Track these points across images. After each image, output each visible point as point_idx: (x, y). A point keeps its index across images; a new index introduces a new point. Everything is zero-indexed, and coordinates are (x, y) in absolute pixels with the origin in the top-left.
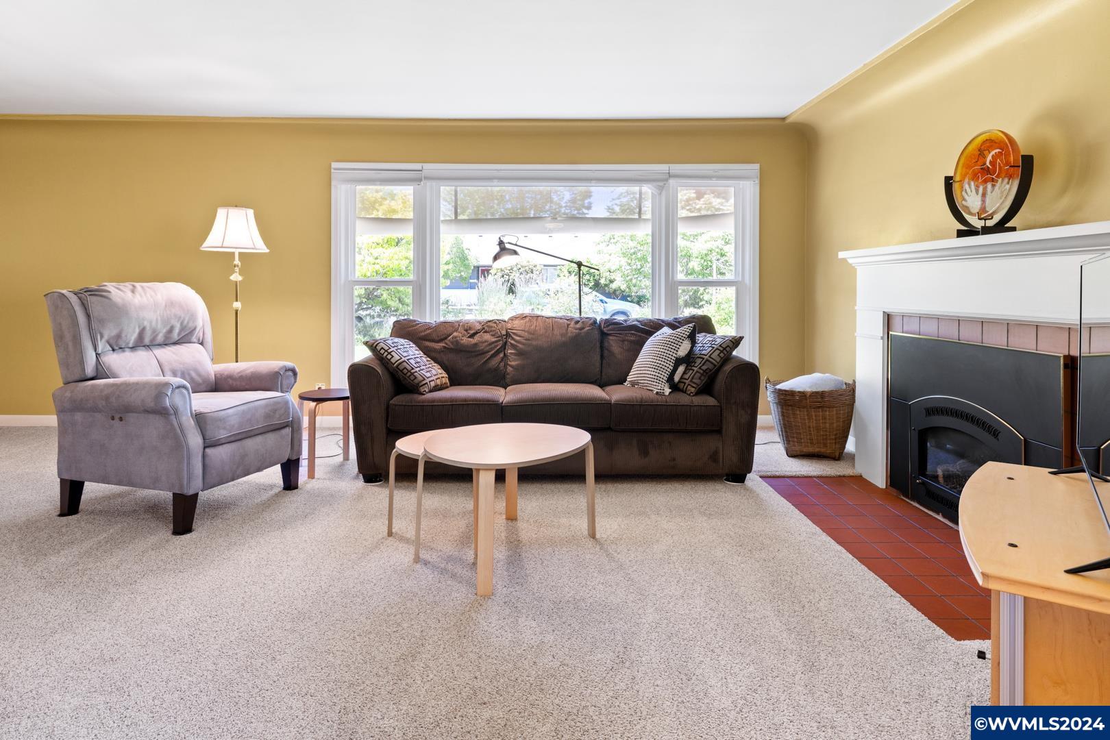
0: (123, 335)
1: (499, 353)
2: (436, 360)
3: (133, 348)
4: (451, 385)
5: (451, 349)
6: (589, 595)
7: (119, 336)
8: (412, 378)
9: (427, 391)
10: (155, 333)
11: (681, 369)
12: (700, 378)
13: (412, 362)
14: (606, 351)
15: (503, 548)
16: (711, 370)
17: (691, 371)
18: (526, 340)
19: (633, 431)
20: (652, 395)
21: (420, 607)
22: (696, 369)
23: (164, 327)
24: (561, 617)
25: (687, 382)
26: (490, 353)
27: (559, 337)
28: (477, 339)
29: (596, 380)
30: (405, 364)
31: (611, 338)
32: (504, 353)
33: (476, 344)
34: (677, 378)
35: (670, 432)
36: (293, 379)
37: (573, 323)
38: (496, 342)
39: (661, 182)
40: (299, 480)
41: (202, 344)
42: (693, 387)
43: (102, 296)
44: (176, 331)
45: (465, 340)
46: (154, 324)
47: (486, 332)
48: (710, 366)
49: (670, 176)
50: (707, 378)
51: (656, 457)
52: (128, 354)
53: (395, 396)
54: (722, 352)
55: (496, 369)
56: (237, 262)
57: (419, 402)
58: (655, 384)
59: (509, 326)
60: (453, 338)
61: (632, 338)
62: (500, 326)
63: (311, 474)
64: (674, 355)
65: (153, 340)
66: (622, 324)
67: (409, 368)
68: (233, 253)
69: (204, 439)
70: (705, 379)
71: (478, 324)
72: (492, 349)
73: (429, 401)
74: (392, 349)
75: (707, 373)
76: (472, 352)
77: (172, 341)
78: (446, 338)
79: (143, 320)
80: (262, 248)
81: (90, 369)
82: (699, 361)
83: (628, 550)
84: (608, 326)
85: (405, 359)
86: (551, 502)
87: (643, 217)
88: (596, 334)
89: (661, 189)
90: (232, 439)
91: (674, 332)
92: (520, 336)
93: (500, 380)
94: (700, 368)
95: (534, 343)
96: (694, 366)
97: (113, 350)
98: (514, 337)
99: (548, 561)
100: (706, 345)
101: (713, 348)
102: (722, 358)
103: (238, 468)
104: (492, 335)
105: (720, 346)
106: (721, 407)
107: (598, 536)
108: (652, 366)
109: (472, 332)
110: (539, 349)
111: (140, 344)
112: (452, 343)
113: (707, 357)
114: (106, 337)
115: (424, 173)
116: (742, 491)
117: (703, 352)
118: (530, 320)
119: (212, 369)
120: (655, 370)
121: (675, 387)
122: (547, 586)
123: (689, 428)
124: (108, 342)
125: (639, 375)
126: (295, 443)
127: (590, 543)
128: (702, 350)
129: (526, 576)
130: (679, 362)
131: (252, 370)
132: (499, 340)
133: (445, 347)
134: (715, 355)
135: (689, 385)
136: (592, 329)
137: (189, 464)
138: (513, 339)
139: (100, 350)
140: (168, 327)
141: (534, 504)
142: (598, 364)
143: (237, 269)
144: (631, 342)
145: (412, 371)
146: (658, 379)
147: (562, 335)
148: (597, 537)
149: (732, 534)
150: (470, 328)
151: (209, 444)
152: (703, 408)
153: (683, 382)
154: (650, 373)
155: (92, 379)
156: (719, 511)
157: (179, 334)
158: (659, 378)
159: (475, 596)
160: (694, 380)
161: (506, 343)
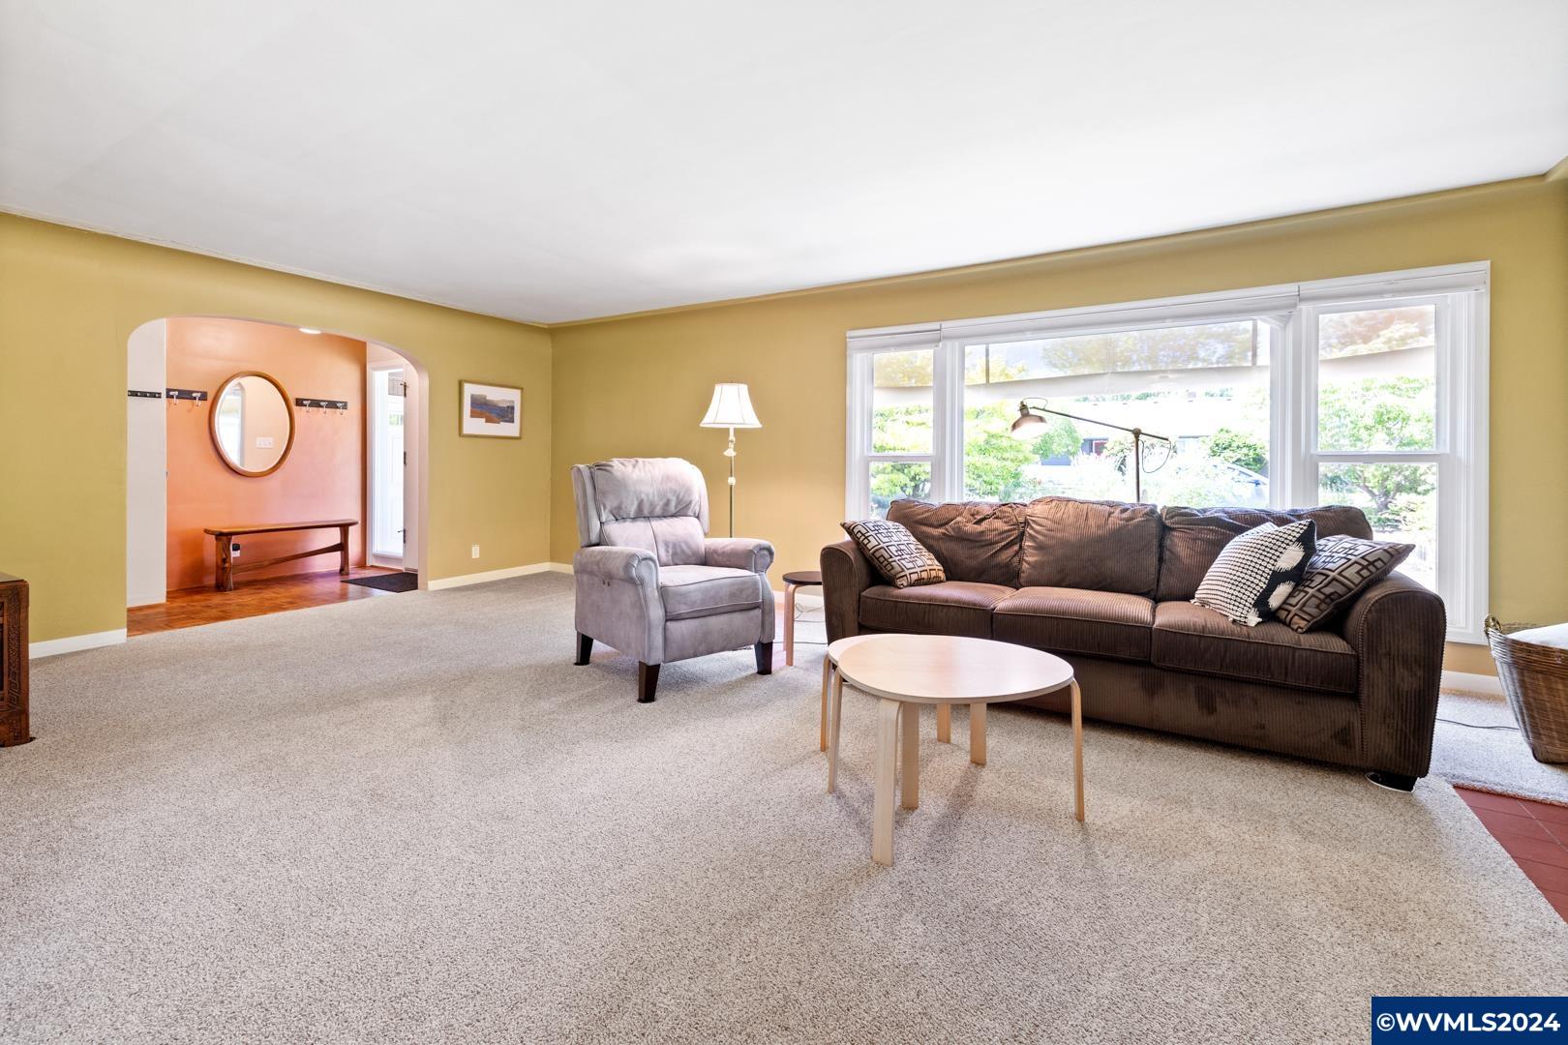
0: (623, 506)
1: (1013, 545)
2: (930, 549)
3: (634, 519)
4: (948, 579)
5: (952, 536)
6: (1023, 912)
7: (619, 508)
8: (889, 567)
9: (905, 584)
10: (652, 505)
11: (1283, 590)
12: (1318, 607)
13: (893, 549)
14: (1167, 553)
15: (943, 802)
16: (1341, 596)
17: (1303, 594)
18: (1049, 530)
19: (1189, 673)
20: (1223, 624)
21: (798, 854)
22: (1311, 591)
23: (661, 500)
24: (963, 932)
25: (1293, 609)
26: (1003, 544)
27: (1094, 529)
28: (985, 525)
29: (1149, 591)
30: (882, 550)
31: (1175, 533)
32: (1021, 547)
33: (982, 532)
34: (1274, 601)
35: (1252, 683)
36: (768, 559)
37: (1118, 511)
38: (1009, 531)
39: (1285, 311)
40: (773, 665)
41: (698, 517)
42: (1304, 619)
43: (605, 470)
44: (673, 504)
45: (970, 527)
46: (651, 497)
47: (997, 518)
48: (1340, 589)
49: (1302, 299)
50: (1332, 606)
51: (1228, 716)
52: (628, 524)
53: (870, 586)
54: (1364, 567)
55: (1008, 565)
56: (732, 437)
57: (893, 597)
58: (1231, 607)
59: (1029, 511)
60: (955, 524)
61: (1210, 536)
62: (1017, 511)
63: (790, 661)
64: (1270, 566)
65: (652, 512)
66: (1197, 515)
67: (886, 556)
68: (728, 429)
69: (666, 612)
70: (1327, 609)
71: (989, 508)
72: (1003, 539)
73: (904, 597)
74: (871, 533)
75: (1332, 600)
76: (976, 541)
77: (670, 514)
78: (947, 523)
79: (641, 492)
80: (753, 422)
81: (594, 538)
82: (1318, 579)
83: (1126, 856)
84: (1172, 517)
85: (884, 545)
86: (1046, 751)
87: (1259, 363)
88: (1153, 525)
89: (1285, 320)
90: (695, 615)
91: (1281, 529)
92: (1041, 525)
93: (1011, 578)
94: (1319, 590)
95: (1059, 535)
96: (1308, 586)
97: (617, 520)
98: (1033, 525)
99: (994, 837)
100: (1336, 555)
101: (1349, 560)
102: (1364, 578)
103: (700, 644)
104: (1006, 522)
105: (1363, 558)
106: (1357, 658)
107: (1089, 818)
108: (1229, 580)
109: (979, 517)
110: (1064, 543)
111: (640, 515)
112: (953, 529)
113: (1334, 574)
114: (608, 508)
115: (944, 332)
116: (1400, 805)
117: (1329, 566)
118: (1057, 506)
119: (703, 543)
120: (1234, 587)
121: (1268, 616)
122: (971, 876)
123: (1291, 682)
124: (611, 512)
125: (1209, 592)
126: (767, 624)
127: (1071, 827)
128: (1329, 562)
129: (952, 851)
130: (1277, 578)
131: (732, 546)
132: (1014, 529)
133: (944, 534)
134: (1351, 573)
135: (1296, 615)
136: (1147, 520)
137: (649, 635)
138: (1032, 528)
139: (604, 519)
140: (665, 501)
141: (1021, 748)
142: (1153, 570)
143: (731, 445)
144: (1208, 542)
145: (890, 560)
146: (1237, 601)
147: (1099, 527)
148: (1086, 821)
149: (1342, 880)
150: (978, 513)
151: (669, 618)
152: (1319, 654)
153: (1286, 610)
154: (1224, 589)
155: (598, 545)
156: (1332, 833)
157: (676, 507)
158: (1239, 600)
159: (870, 861)
160: (1305, 609)
161: (1023, 534)
